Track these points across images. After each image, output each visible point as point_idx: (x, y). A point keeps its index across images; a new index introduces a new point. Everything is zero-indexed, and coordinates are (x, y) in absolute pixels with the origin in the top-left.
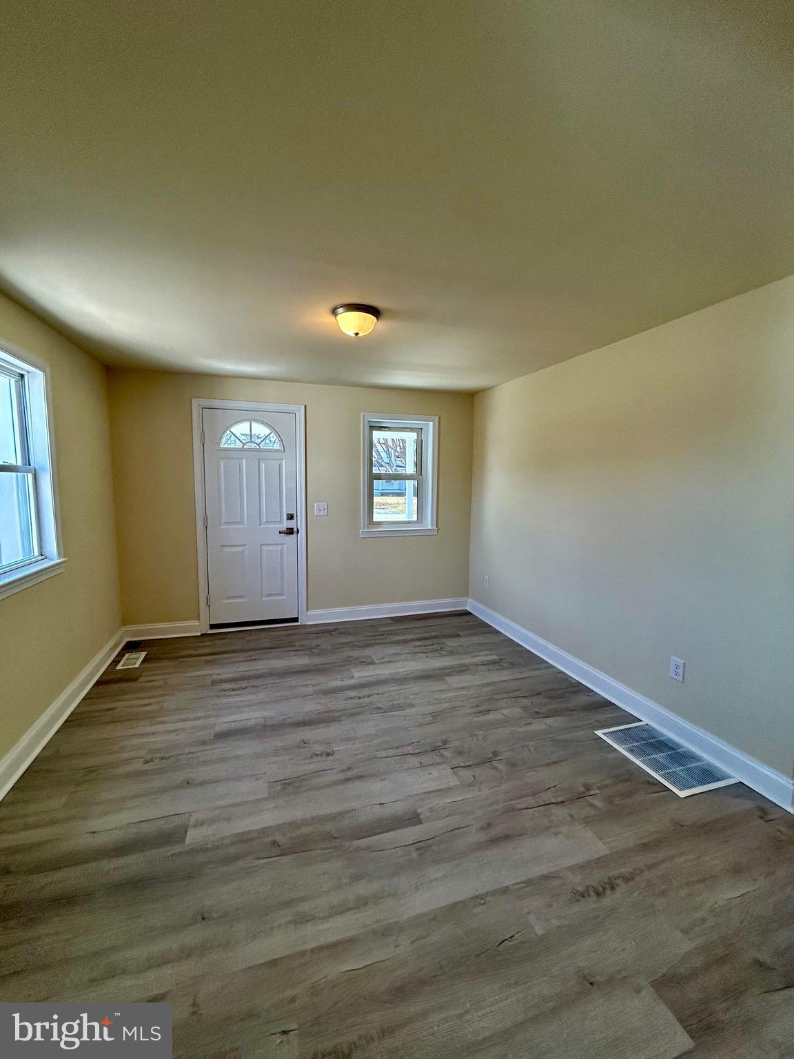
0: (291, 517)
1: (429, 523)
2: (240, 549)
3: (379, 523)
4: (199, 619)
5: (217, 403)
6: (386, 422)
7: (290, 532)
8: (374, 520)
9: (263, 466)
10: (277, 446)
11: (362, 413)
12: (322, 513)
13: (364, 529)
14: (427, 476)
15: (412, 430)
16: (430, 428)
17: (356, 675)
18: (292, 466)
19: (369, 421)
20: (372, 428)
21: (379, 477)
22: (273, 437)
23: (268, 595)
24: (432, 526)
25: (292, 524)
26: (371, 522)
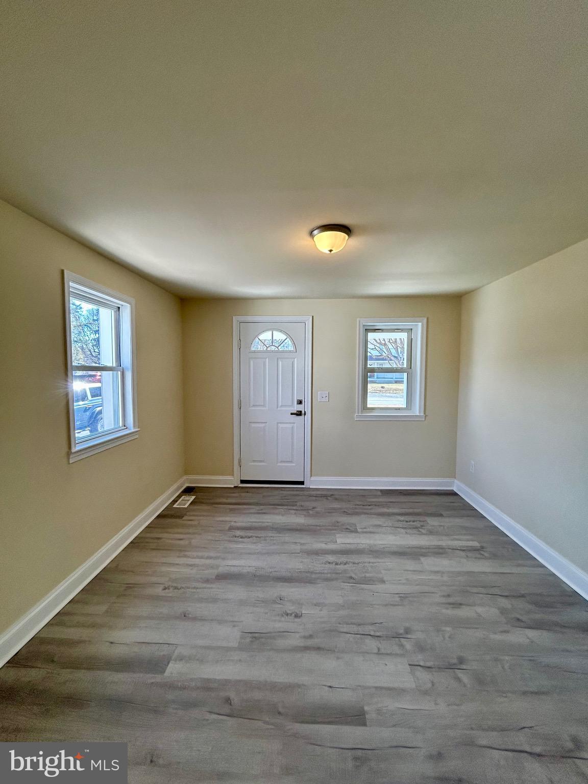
0: (300, 402)
1: (417, 410)
2: (262, 425)
3: (373, 409)
4: (233, 475)
5: (249, 319)
6: (379, 325)
7: (299, 414)
8: (368, 406)
9: (280, 363)
10: (291, 348)
11: (358, 319)
12: (323, 400)
13: (358, 413)
14: (416, 370)
15: (402, 330)
16: (419, 328)
17: (339, 541)
18: (301, 363)
19: (364, 325)
20: (367, 331)
21: (373, 370)
22: (288, 341)
23: (282, 462)
24: (420, 412)
25: (300, 408)
26: (365, 407)
